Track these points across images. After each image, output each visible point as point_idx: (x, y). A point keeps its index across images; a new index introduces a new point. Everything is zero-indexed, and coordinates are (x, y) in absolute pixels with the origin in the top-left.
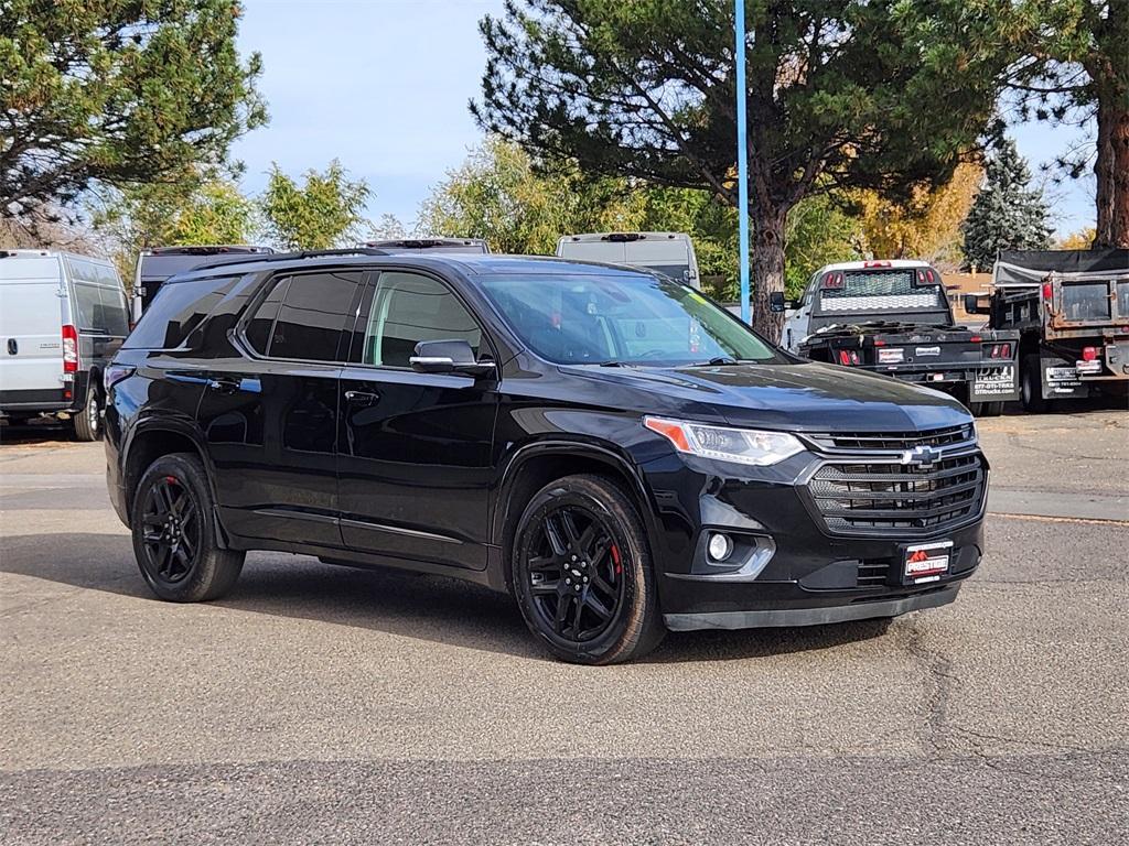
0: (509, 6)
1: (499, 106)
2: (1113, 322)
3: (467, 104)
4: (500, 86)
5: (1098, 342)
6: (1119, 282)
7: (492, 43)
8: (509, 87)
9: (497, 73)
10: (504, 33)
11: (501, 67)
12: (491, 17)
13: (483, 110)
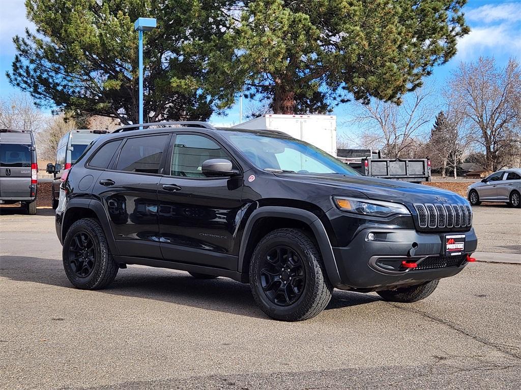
0: (27, 32)
1: (20, 75)
4: (21, 67)
7: (19, 48)
8: (25, 67)
9: (20, 61)
10: (25, 44)
11: (22, 59)
12: (19, 36)
13: (13, 77)
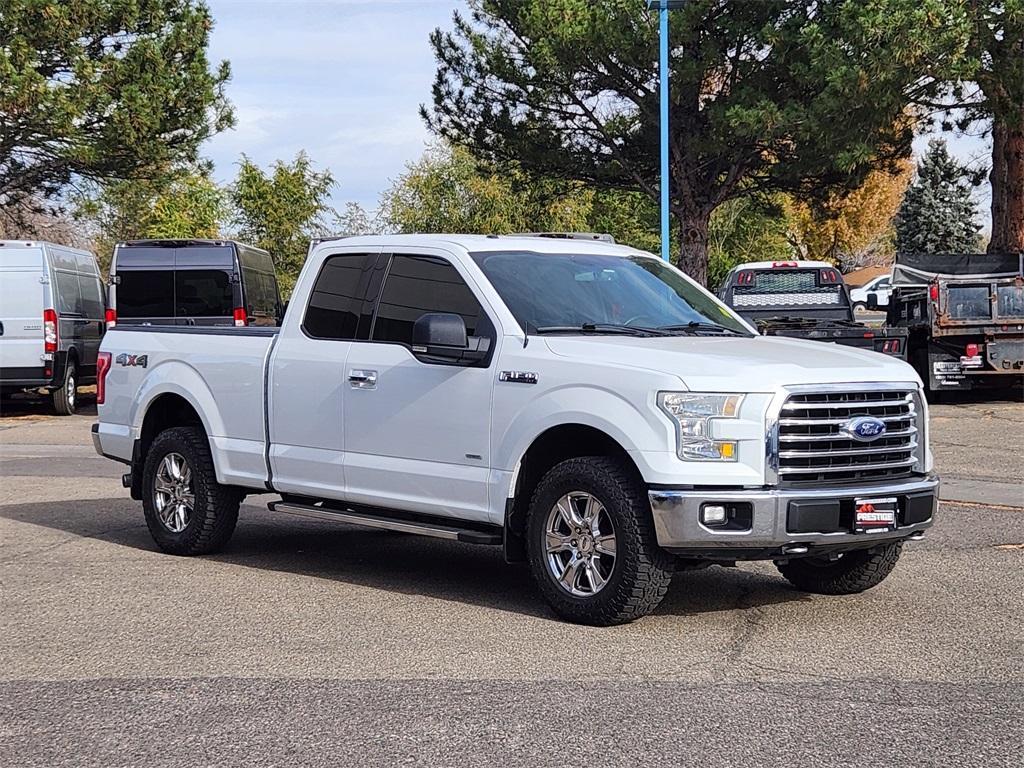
0: (457, 20)
1: (448, 111)
2: (993, 321)
3: (418, 109)
4: (449, 94)
5: (980, 339)
6: (999, 285)
7: (441, 55)
8: (456, 94)
9: (446, 81)
11: (449, 76)
12: (441, 30)
13: (433, 115)
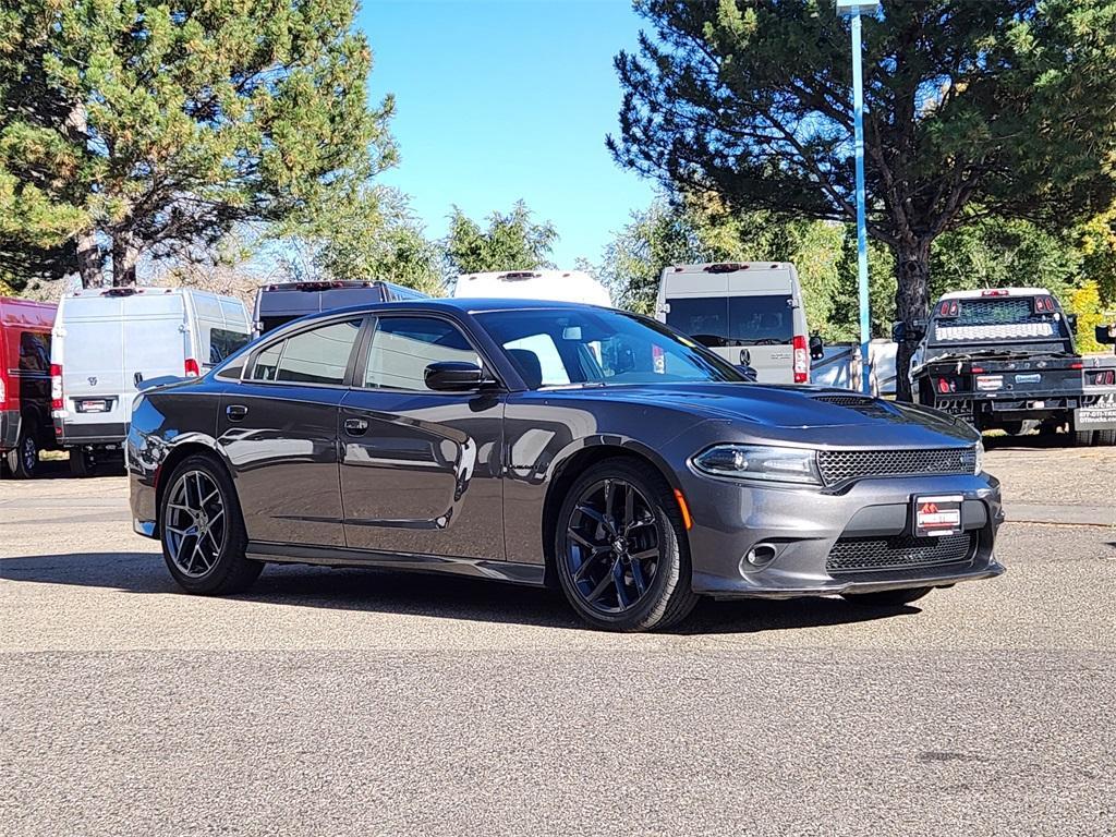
0: (643, 41)
1: (635, 140)
3: (604, 140)
4: (637, 121)
7: (626, 79)
8: (645, 120)
9: (634, 108)
10: (638, 68)
11: (636, 101)
12: (625, 53)
13: (620, 145)
